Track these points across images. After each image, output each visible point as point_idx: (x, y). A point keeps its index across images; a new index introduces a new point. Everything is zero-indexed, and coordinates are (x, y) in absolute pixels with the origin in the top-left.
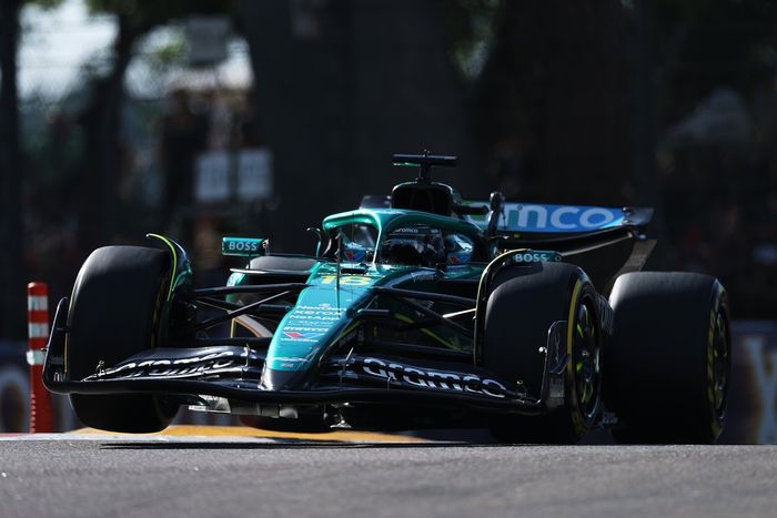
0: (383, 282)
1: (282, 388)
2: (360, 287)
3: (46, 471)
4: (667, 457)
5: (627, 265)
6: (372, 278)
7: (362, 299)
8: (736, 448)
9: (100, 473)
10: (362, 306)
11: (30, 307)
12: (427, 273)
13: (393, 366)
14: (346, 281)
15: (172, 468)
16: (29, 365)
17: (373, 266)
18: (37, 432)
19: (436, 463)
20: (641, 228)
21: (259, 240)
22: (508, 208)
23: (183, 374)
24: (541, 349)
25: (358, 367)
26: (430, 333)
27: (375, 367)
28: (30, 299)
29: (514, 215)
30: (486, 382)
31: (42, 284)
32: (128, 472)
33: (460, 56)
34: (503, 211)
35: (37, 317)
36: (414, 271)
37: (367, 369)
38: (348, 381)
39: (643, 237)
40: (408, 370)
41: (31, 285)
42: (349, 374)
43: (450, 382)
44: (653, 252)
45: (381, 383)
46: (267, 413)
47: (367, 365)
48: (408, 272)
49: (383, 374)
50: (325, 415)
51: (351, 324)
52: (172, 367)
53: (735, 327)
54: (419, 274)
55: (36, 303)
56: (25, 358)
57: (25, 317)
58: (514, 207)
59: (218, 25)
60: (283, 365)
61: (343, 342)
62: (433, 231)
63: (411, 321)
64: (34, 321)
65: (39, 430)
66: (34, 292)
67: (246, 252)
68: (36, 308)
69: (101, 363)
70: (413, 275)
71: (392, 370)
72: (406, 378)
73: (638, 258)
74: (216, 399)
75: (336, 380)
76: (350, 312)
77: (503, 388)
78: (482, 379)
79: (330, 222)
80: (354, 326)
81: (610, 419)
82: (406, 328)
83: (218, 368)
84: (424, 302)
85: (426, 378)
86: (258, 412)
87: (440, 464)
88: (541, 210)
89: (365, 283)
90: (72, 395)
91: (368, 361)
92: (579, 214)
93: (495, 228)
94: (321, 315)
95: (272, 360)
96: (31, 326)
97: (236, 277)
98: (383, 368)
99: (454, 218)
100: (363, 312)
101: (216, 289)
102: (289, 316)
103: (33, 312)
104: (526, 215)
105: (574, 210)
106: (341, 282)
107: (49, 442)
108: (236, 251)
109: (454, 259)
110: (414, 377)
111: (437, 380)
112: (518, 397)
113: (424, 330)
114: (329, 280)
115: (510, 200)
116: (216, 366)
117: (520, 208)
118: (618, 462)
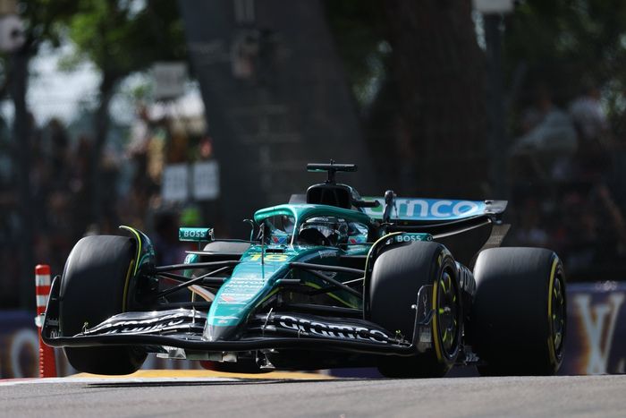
0: (297, 259)
1: (219, 339)
2: (279, 263)
3: (50, 406)
4: (515, 385)
5: (488, 243)
6: (289, 255)
7: (280, 272)
8: (566, 378)
9: (90, 406)
10: (281, 277)
11: (37, 284)
12: (331, 252)
13: (302, 321)
14: (269, 258)
15: (144, 402)
16: (37, 327)
17: (291, 247)
18: (44, 377)
19: (341, 394)
20: (498, 216)
21: (206, 230)
22: (399, 202)
23: (147, 330)
24: (413, 307)
25: (276, 322)
26: (334, 296)
27: (289, 322)
28: (37, 277)
29: (404, 208)
30: (373, 332)
31: (45, 266)
32: (111, 405)
33: (356, 89)
34: (395, 204)
35: (43, 290)
36: (321, 250)
37: (283, 324)
38: (269, 333)
39: (499, 222)
40: (314, 324)
41: (38, 267)
42: (269, 327)
43: (346, 332)
44: (508, 233)
45: (294, 334)
46: (214, 359)
47: (283, 321)
48: (317, 251)
49: (295, 327)
50: (257, 359)
51: (272, 291)
52: (138, 326)
53: (570, 288)
54: (324, 252)
55: (41, 280)
56: (34, 321)
57: (33, 291)
58: (403, 201)
59: (177, 69)
60: (220, 322)
61: (266, 304)
62: (340, 220)
63: (318, 287)
64: (40, 294)
65: (46, 375)
66: (41, 272)
67: (197, 238)
68: (42, 284)
69: (86, 324)
70: (320, 253)
71: (302, 324)
72: (313, 331)
73: (496, 238)
74: (175, 349)
75: (259, 333)
76: (271, 281)
77: (385, 336)
78: (370, 330)
79: (261, 214)
80: (275, 291)
81: (472, 357)
82: (315, 292)
83: (172, 325)
84: (329, 273)
85: (328, 330)
86: (207, 358)
87: (346, 394)
88: (423, 203)
89: (283, 260)
90: (66, 348)
91: (284, 317)
92: (452, 206)
93: (389, 217)
94: (249, 284)
95: (211, 318)
96: (38, 297)
97: (190, 258)
98: (295, 323)
99: (353, 210)
100: (281, 282)
101: (174, 266)
102: (226, 285)
103: (40, 287)
104: (413, 208)
105: (448, 203)
106: (265, 259)
107: (52, 384)
108: (189, 238)
109: (353, 241)
110: (319, 329)
111: (336, 331)
112: (397, 343)
113: (329, 294)
114: (257, 257)
115: (400, 196)
116: (171, 324)
117: (408, 202)
118: (478, 390)
